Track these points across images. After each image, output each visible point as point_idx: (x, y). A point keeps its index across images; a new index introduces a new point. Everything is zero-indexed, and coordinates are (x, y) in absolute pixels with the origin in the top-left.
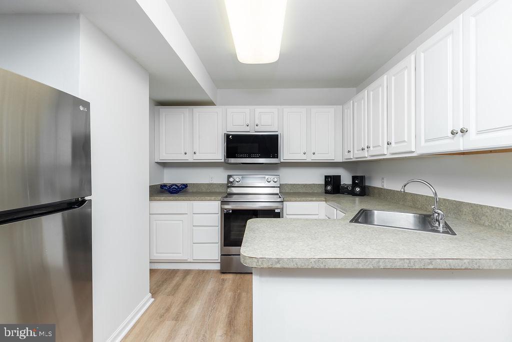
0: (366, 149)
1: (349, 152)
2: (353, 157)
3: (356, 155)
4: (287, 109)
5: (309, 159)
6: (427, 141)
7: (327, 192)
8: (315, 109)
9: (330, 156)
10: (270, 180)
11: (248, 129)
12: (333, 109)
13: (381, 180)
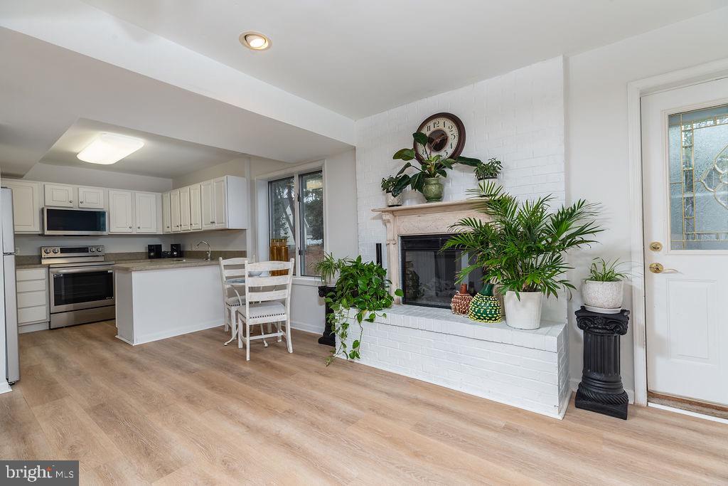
0: (179, 226)
1: (168, 227)
2: (171, 231)
3: (173, 229)
5: (135, 232)
7: (150, 257)
9: (153, 230)
10: (94, 250)
11: (71, 205)
12: (154, 196)
13: (191, 247)
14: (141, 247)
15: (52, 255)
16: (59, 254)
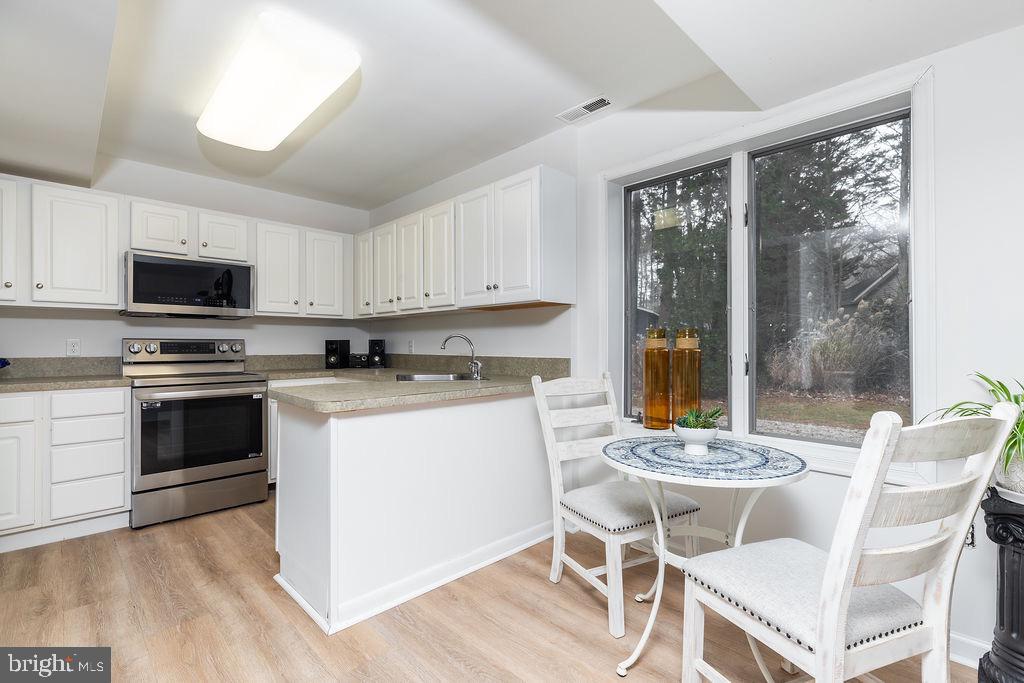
0: (395, 300)
1: (368, 304)
2: (373, 311)
3: (379, 308)
4: (264, 227)
5: (304, 312)
6: (466, 294)
7: (329, 366)
8: (312, 235)
9: (336, 310)
10: (225, 347)
11: (182, 249)
12: (341, 238)
13: (407, 344)
14: (311, 344)
15: (143, 357)
16: (158, 357)
